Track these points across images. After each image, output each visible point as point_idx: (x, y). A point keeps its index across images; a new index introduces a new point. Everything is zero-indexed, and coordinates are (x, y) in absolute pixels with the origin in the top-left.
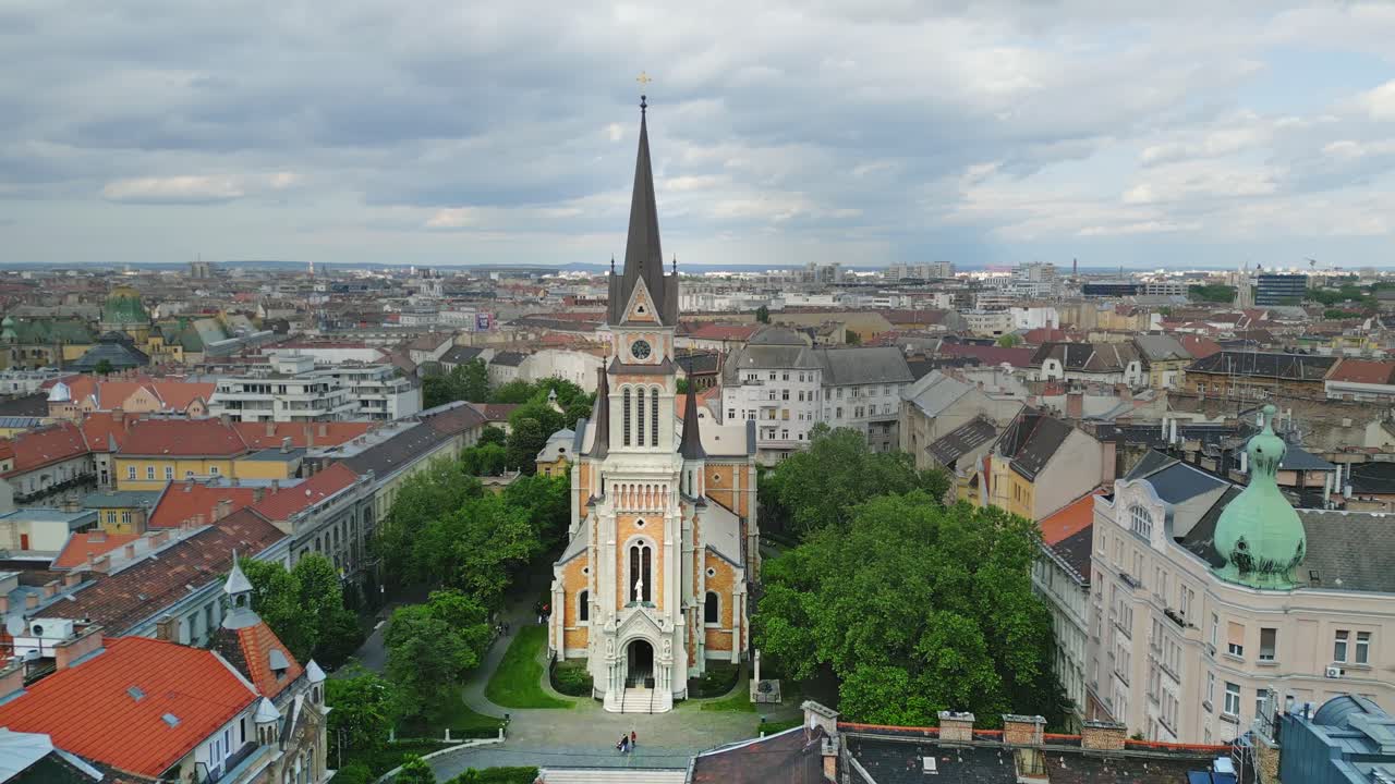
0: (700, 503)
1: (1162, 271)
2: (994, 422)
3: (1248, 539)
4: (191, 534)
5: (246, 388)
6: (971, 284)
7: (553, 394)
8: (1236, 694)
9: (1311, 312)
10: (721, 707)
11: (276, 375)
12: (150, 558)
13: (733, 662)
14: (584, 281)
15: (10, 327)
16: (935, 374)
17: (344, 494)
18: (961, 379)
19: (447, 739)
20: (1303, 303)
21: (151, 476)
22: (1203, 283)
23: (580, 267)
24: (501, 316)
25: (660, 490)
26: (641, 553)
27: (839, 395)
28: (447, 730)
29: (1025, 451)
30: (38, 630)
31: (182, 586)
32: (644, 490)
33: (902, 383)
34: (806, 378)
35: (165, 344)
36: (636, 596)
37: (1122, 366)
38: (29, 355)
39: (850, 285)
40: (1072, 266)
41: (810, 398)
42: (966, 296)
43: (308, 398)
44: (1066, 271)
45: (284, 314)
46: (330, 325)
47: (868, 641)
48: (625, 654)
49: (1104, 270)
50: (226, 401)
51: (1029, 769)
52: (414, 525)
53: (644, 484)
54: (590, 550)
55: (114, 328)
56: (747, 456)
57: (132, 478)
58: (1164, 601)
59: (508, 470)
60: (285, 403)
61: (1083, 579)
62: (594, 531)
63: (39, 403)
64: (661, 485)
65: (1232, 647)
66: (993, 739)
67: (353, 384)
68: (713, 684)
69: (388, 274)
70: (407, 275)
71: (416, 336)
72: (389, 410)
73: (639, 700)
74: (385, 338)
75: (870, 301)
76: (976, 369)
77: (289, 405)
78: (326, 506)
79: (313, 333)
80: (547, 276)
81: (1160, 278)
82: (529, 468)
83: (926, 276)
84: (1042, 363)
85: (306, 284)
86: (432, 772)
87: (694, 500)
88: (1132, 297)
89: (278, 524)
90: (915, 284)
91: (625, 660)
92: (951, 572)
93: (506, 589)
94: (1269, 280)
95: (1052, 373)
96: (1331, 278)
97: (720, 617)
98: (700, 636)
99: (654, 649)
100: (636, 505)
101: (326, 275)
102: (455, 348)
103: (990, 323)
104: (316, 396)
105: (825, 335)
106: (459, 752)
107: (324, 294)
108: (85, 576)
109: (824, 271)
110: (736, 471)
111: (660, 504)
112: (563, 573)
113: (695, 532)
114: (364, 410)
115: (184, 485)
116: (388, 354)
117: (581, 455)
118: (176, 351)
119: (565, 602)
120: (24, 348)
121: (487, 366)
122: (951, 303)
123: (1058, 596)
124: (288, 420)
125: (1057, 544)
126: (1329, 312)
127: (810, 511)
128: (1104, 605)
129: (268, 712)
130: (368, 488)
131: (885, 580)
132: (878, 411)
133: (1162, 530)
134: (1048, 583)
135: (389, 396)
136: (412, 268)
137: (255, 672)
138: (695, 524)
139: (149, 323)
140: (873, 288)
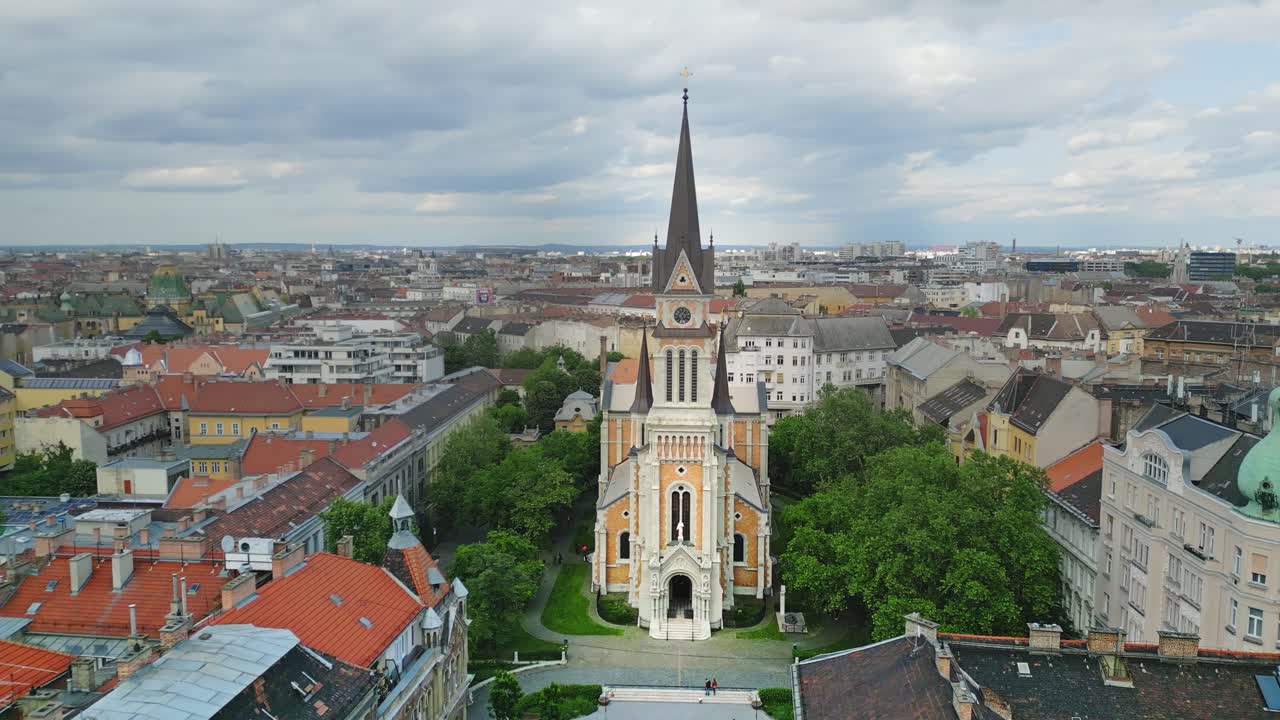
0: (730, 454)
1: (1094, 250)
2: (983, 383)
3: (1272, 480)
4: (287, 478)
5: (296, 354)
6: (922, 261)
7: (561, 360)
8: (1259, 618)
9: (1242, 286)
10: (753, 636)
11: (320, 342)
12: (257, 499)
13: (758, 597)
14: (561, 261)
15: (67, 301)
16: (919, 341)
17: (404, 446)
18: (947, 346)
19: (516, 661)
20: (1234, 278)
21: (220, 432)
22: (1135, 260)
23: (555, 248)
24: (499, 291)
25: (699, 441)
26: (681, 498)
27: (829, 360)
28: (516, 653)
29: (1024, 408)
30: (245, 547)
31: (285, 523)
32: (685, 442)
33: (885, 350)
34: (799, 345)
35: (208, 317)
36: (678, 535)
37: (1083, 335)
38: (84, 325)
39: (810, 262)
40: (1012, 245)
41: (803, 363)
42: (918, 273)
43: (351, 362)
44: (1006, 250)
45: (304, 290)
46: (350, 300)
47: (897, 576)
48: (667, 588)
49: (1039, 249)
50: (279, 366)
51: (1111, 673)
52: (463, 474)
53: (685, 436)
54: (631, 496)
55: (159, 302)
56: (759, 414)
57: (203, 433)
58: (1181, 539)
59: (528, 428)
60: (331, 368)
61: (1092, 521)
62: (635, 478)
63: (111, 367)
64: (700, 436)
65: (1255, 576)
66: (1078, 647)
67: (388, 350)
68: (742, 615)
69: (383, 254)
70: (400, 256)
71: (428, 309)
72: (419, 374)
73: (680, 629)
74: (399, 311)
75: (832, 277)
76: (956, 336)
77: (335, 369)
78: (390, 456)
79: (335, 306)
80: (527, 256)
81: (1094, 255)
82: (547, 426)
83: (878, 254)
84: (1008, 332)
85: (314, 263)
86: (520, 684)
87: (725, 451)
88: (1074, 274)
89: (354, 472)
90: (872, 263)
91: (667, 592)
92: (971, 514)
93: (552, 529)
94: (1199, 256)
95: (1017, 341)
96: (1254, 256)
97: (746, 557)
98: (730, 575)
99: (693, 582)
100: (678, 454)
101: (333, 255)
102: (466, 321)
103: (946, 296)
104: (358, 361)
105: (800, 308)
106: (526, 674)
107: (333, 272)
108: (209, 513)
109: (785, 250)
110: (749, 427)
111: (699, 453)
112: (605, 515)
113: (726, 479)
114: (397, 374)
115: (265, 437)
116: (406, 324)
117: (610, 412)
118: (217, 322)
119: (607, 542)
120: (80, 320)
121: (496, 336)
122: (905, 279)
123: (1062, 537)
124: (334, 382)
125: (1062, 491)
126: (1260, 287)
127: (821, 462)
128: (1116, 546)
129: (433, 620)
130: (421, 441)
131: (912, 521)
132: (864, 376)
133: (1181, 474)
134: (1053, 527)
135: (420, 362)
136: (405, 250)
137: (419, 587)
138: (726, 473)
139: (190, 297)
140: (832, 266)
